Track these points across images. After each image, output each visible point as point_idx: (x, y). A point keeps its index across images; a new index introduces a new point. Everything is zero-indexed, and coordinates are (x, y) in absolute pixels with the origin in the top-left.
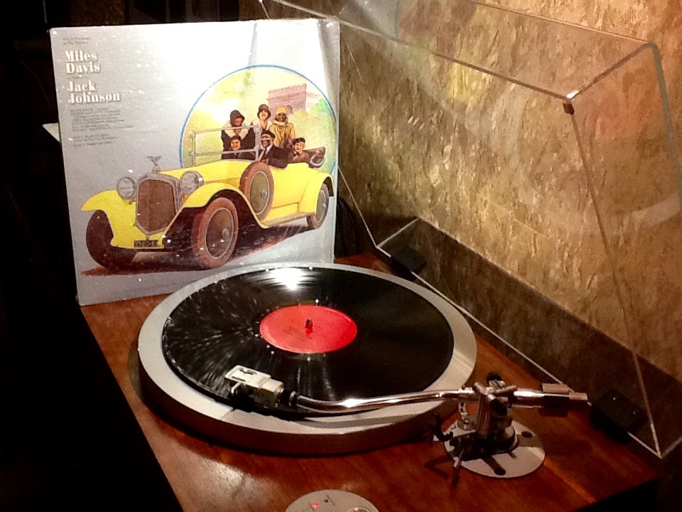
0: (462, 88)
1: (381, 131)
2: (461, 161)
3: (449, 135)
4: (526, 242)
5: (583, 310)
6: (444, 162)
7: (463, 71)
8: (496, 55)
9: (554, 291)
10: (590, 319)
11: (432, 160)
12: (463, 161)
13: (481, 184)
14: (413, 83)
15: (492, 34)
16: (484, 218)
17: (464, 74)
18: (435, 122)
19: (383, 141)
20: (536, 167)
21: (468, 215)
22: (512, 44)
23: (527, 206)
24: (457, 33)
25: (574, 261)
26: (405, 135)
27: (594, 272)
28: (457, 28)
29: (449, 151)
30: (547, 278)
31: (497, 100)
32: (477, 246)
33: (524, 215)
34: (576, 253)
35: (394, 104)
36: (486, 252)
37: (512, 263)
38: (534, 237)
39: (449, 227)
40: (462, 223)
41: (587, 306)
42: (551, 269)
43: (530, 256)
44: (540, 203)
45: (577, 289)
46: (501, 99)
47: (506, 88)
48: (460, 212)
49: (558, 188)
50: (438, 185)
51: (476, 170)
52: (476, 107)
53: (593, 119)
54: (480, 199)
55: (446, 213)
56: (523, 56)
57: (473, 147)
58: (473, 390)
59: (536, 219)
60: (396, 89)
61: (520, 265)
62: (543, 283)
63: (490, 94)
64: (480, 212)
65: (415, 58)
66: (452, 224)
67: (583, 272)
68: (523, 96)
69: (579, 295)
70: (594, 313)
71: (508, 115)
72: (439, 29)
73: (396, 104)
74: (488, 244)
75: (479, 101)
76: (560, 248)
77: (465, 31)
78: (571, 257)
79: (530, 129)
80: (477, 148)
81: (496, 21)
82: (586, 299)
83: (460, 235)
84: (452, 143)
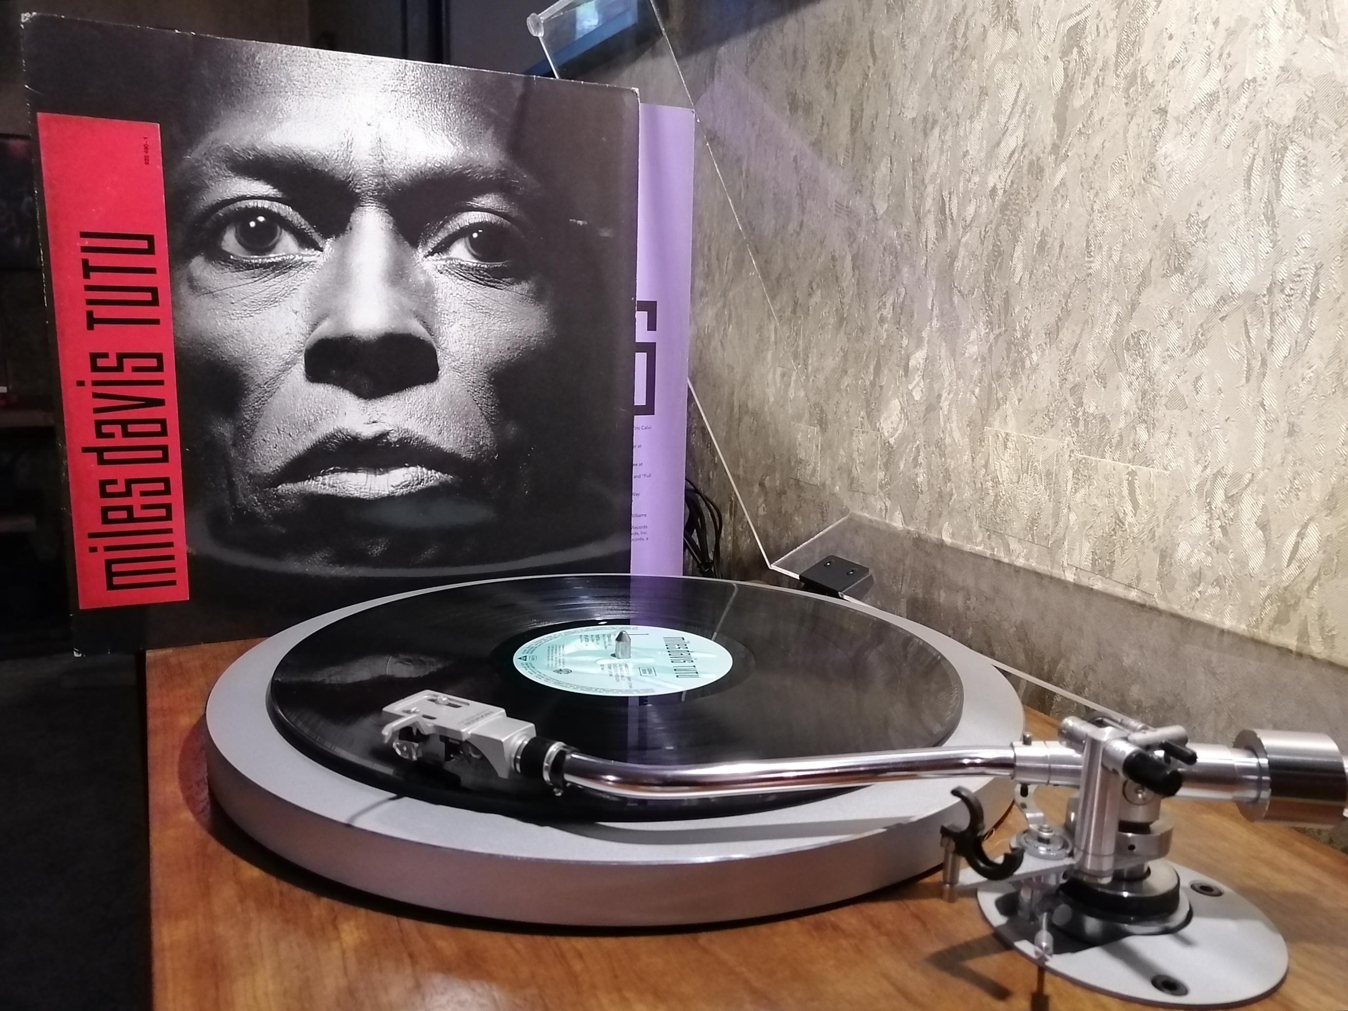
0: (943, 228)
1: (783, 375)
2: (947, 373)
3: (919, 331)
4: (1109, 496)
5: (1281, 619)
6: (910, 387)
7: (945, 194)
8: (1020, 133)
9: (1193, 590)
10: (1303, 635)
11: (884, 390)
12: (951, 372)
13: (994, 406)
14: (844, 258)
15: (1009, 94)
16: (1005, 475)
17: (947, 200)
18: (889, 316)
19: (786, 391)
20: (1125, 324)
21: (966, 477)
22: (1057, 95)
23: (1108, 416)
24: (932, 128)
25: (1243, 506)
26: (831, 363)
27: (1310, 520)
28: (931, 120)
29: (922, 362)
30: (1171, 565)
31: (1025, 219)
32: (989, 537)
33: (1101, 437)
34: (1247, 486)
35: (808, 314)
36: (1011, 547)
37: (1077, 552)
38: (1130, 478)
39: (926, 515)
40: (955, 497)
41: (1290, 606)
42: (1180, 540)
43: (1121, 524)
44: (1140, 398)
45: (1257, 570)
46: (1033, 214)
47: (1043, 186)
48: (947, 479)
49: (1187, 351)
50: (898, 437)
51: (981, 381)
52: (977, 253)
53: (1271, 160)
54: (993, 437)
55: (918, 487)
56: (1083, 107)
57: (973, 335)
58: (1070, 746)
59: (1131, 439)
60: (811, 283)
61: (1098, 552)
62: (1160, 577)
63: (1008, 213)
64: (994, 464)
65: (847, 211)
66: (931, 506)
67: (1273, 527)
68: (1085, 185)
69: (1263, 584)
70: (1312, 619)
71: (1050, 240)
72: (895, 139)
73: (811, 312)
74: (1017, 526)
75: (982, 237)
76: (1201, 486)
77: (948, 118)
78: (1232, 499)
79: (1105, 248)
80: (982, 334)
81: (1015, 66)
82: (1286, 589)
83: (951, 524)
84: (926, 345)
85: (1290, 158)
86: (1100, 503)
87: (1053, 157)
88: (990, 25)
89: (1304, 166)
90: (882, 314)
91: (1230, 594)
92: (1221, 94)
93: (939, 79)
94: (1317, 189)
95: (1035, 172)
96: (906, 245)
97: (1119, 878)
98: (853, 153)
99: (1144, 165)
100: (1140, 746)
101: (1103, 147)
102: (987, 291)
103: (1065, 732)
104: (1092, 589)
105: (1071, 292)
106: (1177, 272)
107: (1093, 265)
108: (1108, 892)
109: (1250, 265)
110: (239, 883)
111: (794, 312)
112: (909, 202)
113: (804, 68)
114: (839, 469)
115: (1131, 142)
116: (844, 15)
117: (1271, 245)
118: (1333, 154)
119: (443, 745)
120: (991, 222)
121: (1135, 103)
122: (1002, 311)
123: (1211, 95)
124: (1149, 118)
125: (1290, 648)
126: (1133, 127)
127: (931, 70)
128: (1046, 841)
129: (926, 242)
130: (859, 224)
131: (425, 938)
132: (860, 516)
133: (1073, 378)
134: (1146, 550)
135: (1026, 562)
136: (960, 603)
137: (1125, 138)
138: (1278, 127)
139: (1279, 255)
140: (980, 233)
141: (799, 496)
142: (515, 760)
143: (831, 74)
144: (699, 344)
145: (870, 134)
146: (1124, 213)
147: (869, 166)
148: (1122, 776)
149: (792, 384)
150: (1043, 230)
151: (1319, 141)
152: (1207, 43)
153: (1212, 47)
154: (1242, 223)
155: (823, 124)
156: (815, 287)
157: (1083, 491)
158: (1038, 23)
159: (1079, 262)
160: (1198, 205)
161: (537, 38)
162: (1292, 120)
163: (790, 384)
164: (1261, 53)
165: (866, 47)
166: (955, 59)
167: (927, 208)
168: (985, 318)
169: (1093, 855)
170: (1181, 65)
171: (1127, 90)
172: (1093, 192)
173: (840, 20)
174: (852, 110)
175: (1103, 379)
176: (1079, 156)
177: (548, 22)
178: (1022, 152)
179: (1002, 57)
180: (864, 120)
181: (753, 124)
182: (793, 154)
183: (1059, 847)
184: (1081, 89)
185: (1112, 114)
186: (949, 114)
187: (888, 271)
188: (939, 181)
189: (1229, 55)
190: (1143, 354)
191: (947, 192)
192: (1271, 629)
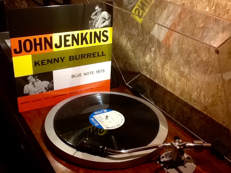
0: (159, 28)
1: (126, 41)
2: (158, 54)
3: (153, 45)
4: (183, 85)
5: (205, 110)
6: (151, 54)
8: (173, 17)
9: (194, 102)
10: (208, 113)
12: (159, 54)
13: (166, 63)
16: (167, 75)
18: (148, 39)
20: (187, 58)
21: (161, 73)
23: (184, 72)
25: (202, 93)
27: (210, 97)
28: (157, 6)
29: (153, 50)
30: (191, 98)
32: (164, 85)
33: (183, 75)
34: (202, 90)
36: (167, 87)
37: (178, 92)
38: (186, 83)
39: (153, 77)
40: (158, 76)
42: (193, 95)
43: (184, 90)
44: (189, 71)
45: (203, 102)
48: (157, 72)
49: (196, 66)
50: (149, 62)
51: (164, 58)
54: (165, 68)
55: (152, 72)
56: (183, 18)
57: (163, 49)
59: (187, 77)
60: (133, 26)
61: (181, 93)
64: (165, 73)
67: (205, 97)
69: (203, 104)
70: (209, 111)
74: (168, 84)
78: (200, 91)
79: (185, 44)
82: (206, 106)
83: (157, 80)
84: (154, 47)
90: (146, 38)
91: (199, 105)
104: (180, 98)
106: (196, 53)
109: (206, 57)
111: (129, 30)
122: (168, 48)
124: (193, 25)
125: (206, 114)
126: (191, 26)
133: (179, 64)
134: (188, 95)
149: (128, 44)
168: (165, 47)
171: (190, 19)
175: (183, 66)
183: (170, 157)
184: (183, 15)
186: (160, 7)
187: (148, 31)
189: (205, 22)
190: (190, 64)
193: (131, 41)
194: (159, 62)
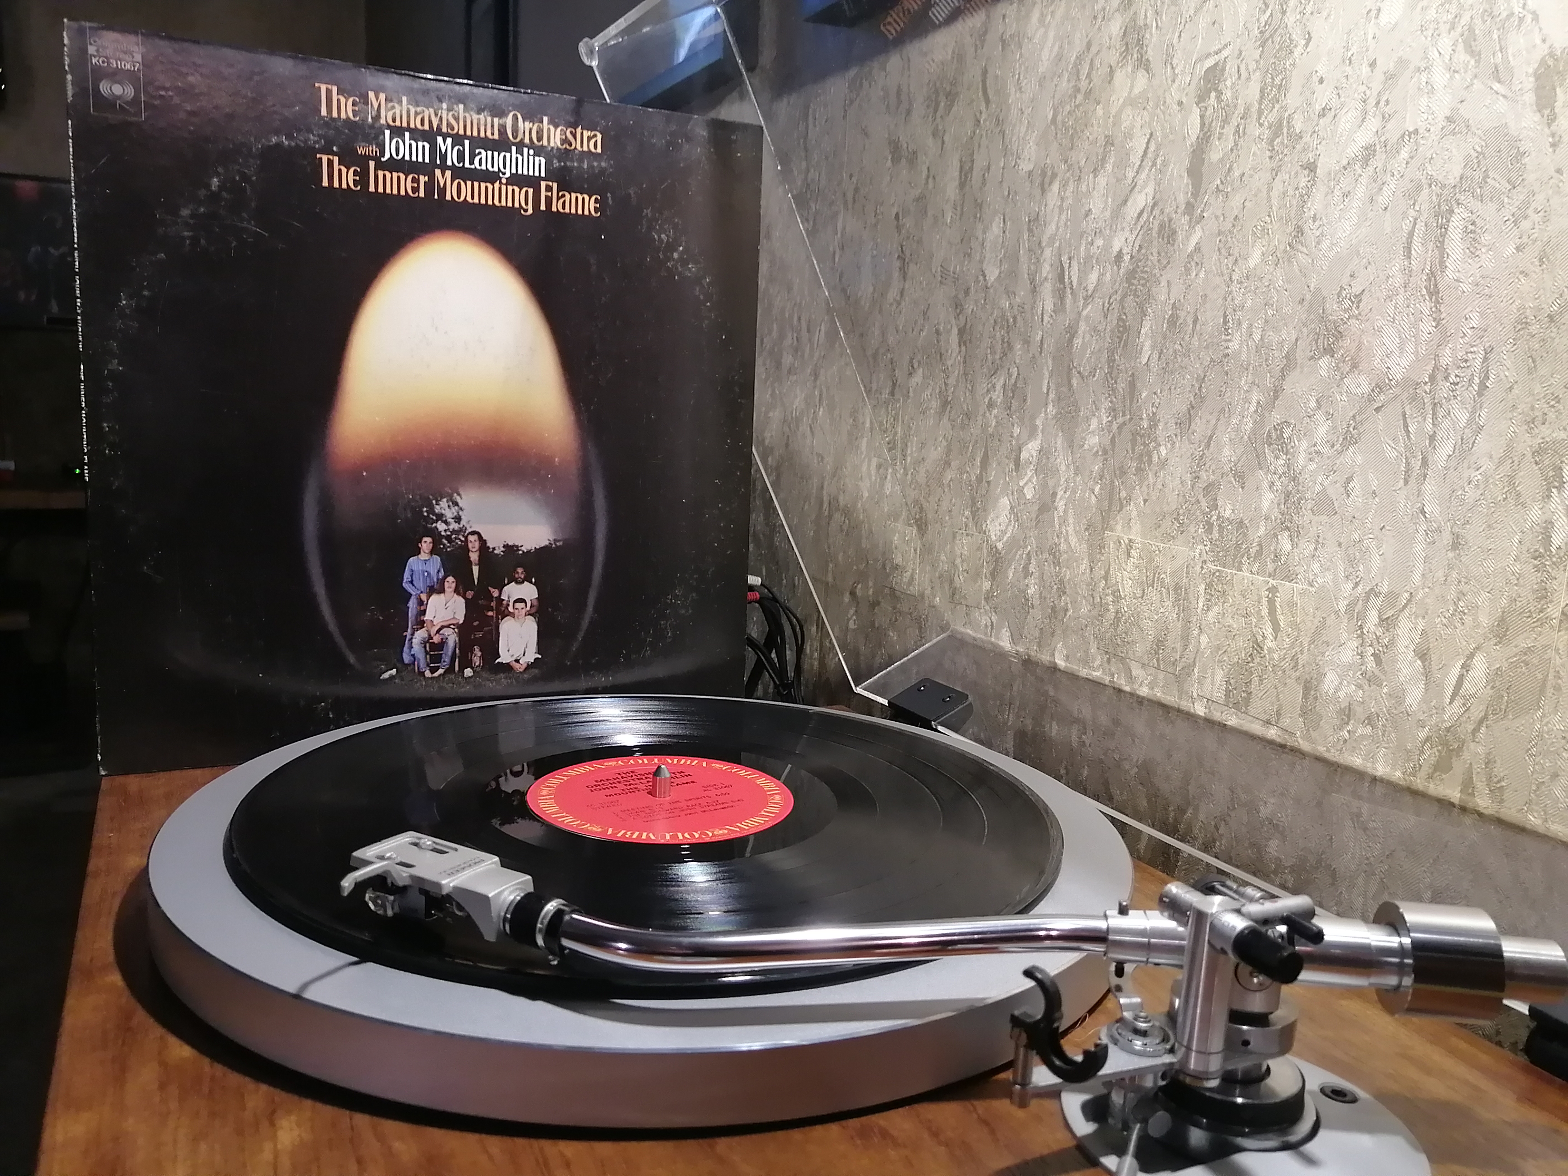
0: (1062, 298)
1: (879, 466)
2: (1063, 468)
3: (1033, 418)
4: (1246, 616)
5: (1442, 766)
6: (1021, 484)
7: (1065, 259)
8: (1150, 190)
9: (1341, 729)
10: (1468, 785)
11: (992, 487)
12: (1068, 466)
13: (1116, 507)
14: (949, 331)
15: (1138, 144)
16: (1127, 587)
17: (1066, 266)
18: (999, 400)
19: (882, 486)
20: (1267, 414)
21: (1083, 590)
22: (1192, 145)
23: (1246, 522)
24: (1050, 183)
25: (1400, 632)
26: (935, 454)
27: (1477, 649)
28: (1049, 173)
29: (1035, 455)
30: (1316, 698)
31: (1154, 289)
32: (1109, 661)
33: (1238, 546)
34: (1405, 607)
35: (908, 397)
36: (1134, 673)
37: (1209, 680)
38: (1270, 595)
39: (1037, 634)
40: (1070, 613)
41: (1453, 750)
42: (1326, 669)
43: (1258, 649)
44: (1283, 501)
45: (1414, 708)
46: (1164, 283)
47: (1175, 252)
48: (1062, 592)
49: (1337, 446)
50: (1007, 542)
51: (1101, 477)
52: (1100, 328)
53: (1435, 225)
54: (1114, 543)
55: (1028, 600)
56: (1221, 160)
57: (1094, 424)
58: (1172, 917)
59: (1272, 549)
60: (911, 360)
61: (1232, 681)
62: (1304, 713)
63: (1135, 282)
64: (1116, 575)
65: (954, 278)
66: (1043, 622)
67: (1434, 657)
68: (1223, 251)
69: (1421, 725)
70: (1478, 767)
71: (1182, 314)
72: (1009, 194)
73: (911, 394)
74: (1139, 648)
75: (1106, 309)
76: (1351, 606)
77: (1068, 170)
78: (1387, 623)
79: (1245, 325)
80: (1104, 422)
81: (1145, 113)
82: (1448, 730)
83: (1065, 645)
84: (1040, 435)
85: (1457, 223)
86: (1235, 624)
87: (1187, 218)
88: (1118, 63)
89: (1471, 233)
90: (991, 398)
91: (1383, 735)
92: (1378, 147)
93: (1060, 127)
94: (1486, 258)
95: (1166, 235)
96: (1018, 317)
97: (1229, 1080)
98: (962, 209)
99: (1290, 229)
100: (1256, 921)
101: (1244, 207)
102: (1110, 373)
103: (1167, 900)
104: (1225, 725)
105: (1205, 376)
106: (1326, 354)
107: (1230, 344)
108: (1218, 1097)
109: (1410, 347)
110: (163, 1064)
111: (892, 393)
112: (1024, 268)
113: (909, 112)
114: (939, 578)
115: (1275, 202)
116: (953, 52)
117: (1434, 324)
118: (1506, 218)
119: (423, 899)
120: (1116, 292)
121: (1280, 156)
122: (1127, 397)
123: (1367, 149)
124: (1297, 173)
125: (1452, 800)
126: (1278, 186)
127: (1050, 116)
128: (1143, 1034)
129: (1042, 314)
130: (967, 292)
131: (381, 1138)
132: (961, 633)
133: (1207, 476)
134: (1288, 681)
135: (1151, 692)
136: (1074, 738)
137: (1269, 199)
138: (1443, 187)
139: (1443, 335)
140: (1103, 305)
141: (894, 608)
142: (505, 918)
143: (938, 120)
144: (786, 429)
145: (981, 188)
146: (1266, 284)
147: (980, 226)
148: (1232, 957)
149: (889, 477)
150: (1175, 303)
151: (1490, 204)
152: (1363, 88)
153: (1368, 93)
154: (1401, 298)
155: (928, 177)
156: (915, 366)
157: (1216, 609)
158: (1171, 63)
159: (1215, 340)
160: (1351, 276)
161: (591, 67)
162: (1458, 179)
163: (886, 477)
164: (1424, 101)
165: (978, 89)
166: (1077, 102)
167: (1044, 275)
168: (1107, 404)
169: (1198, 1052)
170: (1333, 113)
171: (1271, 142)
172: (1230, 258)
173: (949, 57)
174: (961, 161)
175: (1240, 477)
176: (1217, 217)
177: (604, 48)
178: (1152, 212)
179: (1131, 102)
180: (975, 173)
181: (851, 176)
182: (894, 211)
183: (1157, 1041)
184: (1219, 139)
185: (1254, 169)
186: (1070, 167)
187: (999, 348)
188: (1057, 244)
189: (1387, 102)
190: (1287, 450)
191: (1066, 257)
192: (1430, 777)
193: (905, 456)
194: (1071, 521)
